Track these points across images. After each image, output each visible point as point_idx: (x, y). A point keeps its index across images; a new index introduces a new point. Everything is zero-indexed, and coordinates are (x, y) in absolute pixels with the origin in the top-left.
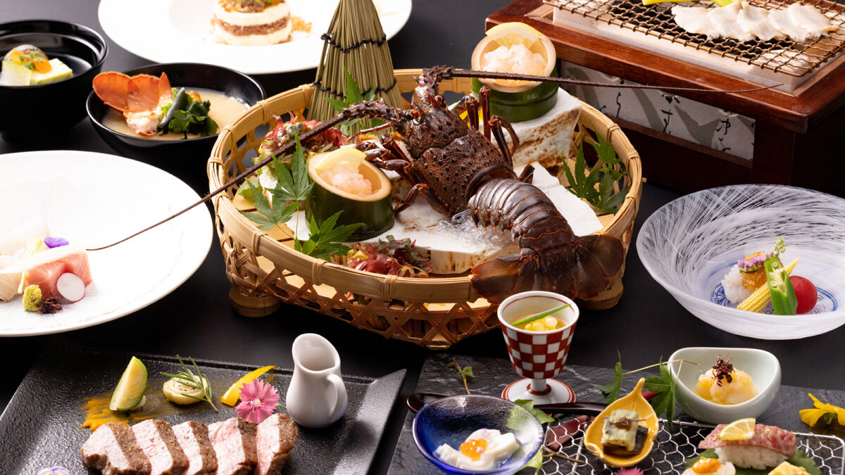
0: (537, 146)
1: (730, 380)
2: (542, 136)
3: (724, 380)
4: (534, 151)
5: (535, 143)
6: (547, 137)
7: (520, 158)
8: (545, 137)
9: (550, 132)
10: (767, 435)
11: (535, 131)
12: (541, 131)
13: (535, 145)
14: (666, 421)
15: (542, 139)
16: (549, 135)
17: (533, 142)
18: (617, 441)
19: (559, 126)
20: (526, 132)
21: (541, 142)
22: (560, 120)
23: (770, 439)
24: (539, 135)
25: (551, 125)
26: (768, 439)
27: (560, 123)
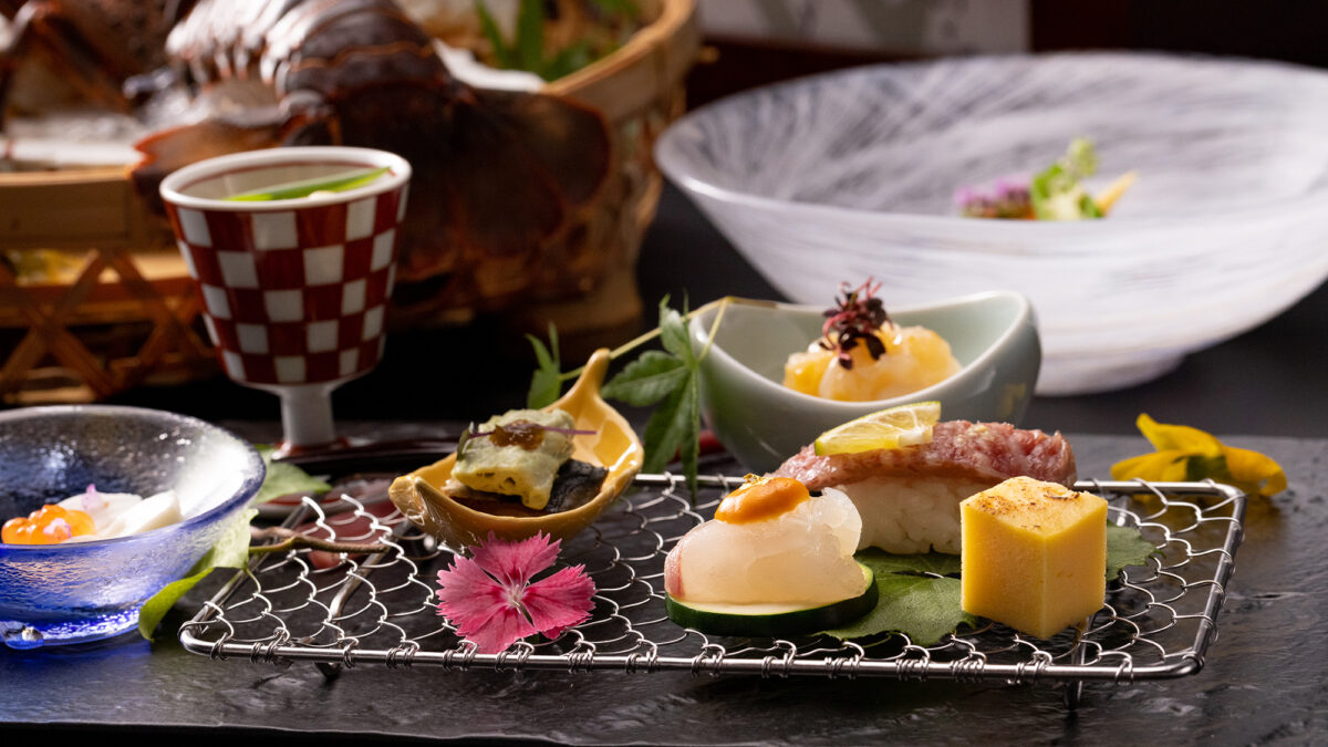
1: (877, 349)
3: (860, 352)
10: (974, 438)
14: (681, 478)
18: (489, 475)
23: (985, 447)
26: (979, 449)
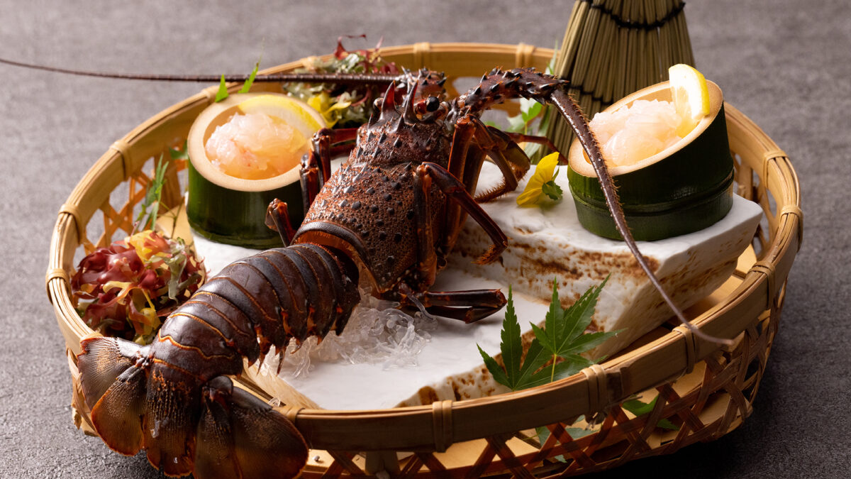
0: (569, 281)
2: (582, 268)
4: (561, 285)
5: (569, 273)
6: (589, 275)
7: (539, 283)
8: (586, 274)
9: (596, 270)
11: (574, 253)
12: (583, 258)
13: (567, 277)
15: (581, 275)
16: (593, 273)
17: (567, 270)
19: (614, 269)
20: (560, 245)
21: (577, 279)
22: (619, 261)
24: (578, 265)
25: (602, 258)
27: (618, 266)
